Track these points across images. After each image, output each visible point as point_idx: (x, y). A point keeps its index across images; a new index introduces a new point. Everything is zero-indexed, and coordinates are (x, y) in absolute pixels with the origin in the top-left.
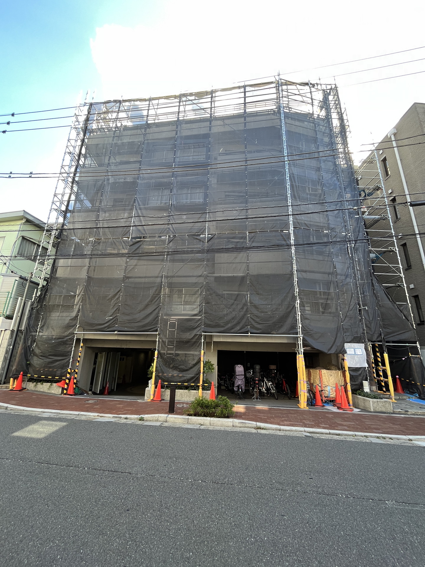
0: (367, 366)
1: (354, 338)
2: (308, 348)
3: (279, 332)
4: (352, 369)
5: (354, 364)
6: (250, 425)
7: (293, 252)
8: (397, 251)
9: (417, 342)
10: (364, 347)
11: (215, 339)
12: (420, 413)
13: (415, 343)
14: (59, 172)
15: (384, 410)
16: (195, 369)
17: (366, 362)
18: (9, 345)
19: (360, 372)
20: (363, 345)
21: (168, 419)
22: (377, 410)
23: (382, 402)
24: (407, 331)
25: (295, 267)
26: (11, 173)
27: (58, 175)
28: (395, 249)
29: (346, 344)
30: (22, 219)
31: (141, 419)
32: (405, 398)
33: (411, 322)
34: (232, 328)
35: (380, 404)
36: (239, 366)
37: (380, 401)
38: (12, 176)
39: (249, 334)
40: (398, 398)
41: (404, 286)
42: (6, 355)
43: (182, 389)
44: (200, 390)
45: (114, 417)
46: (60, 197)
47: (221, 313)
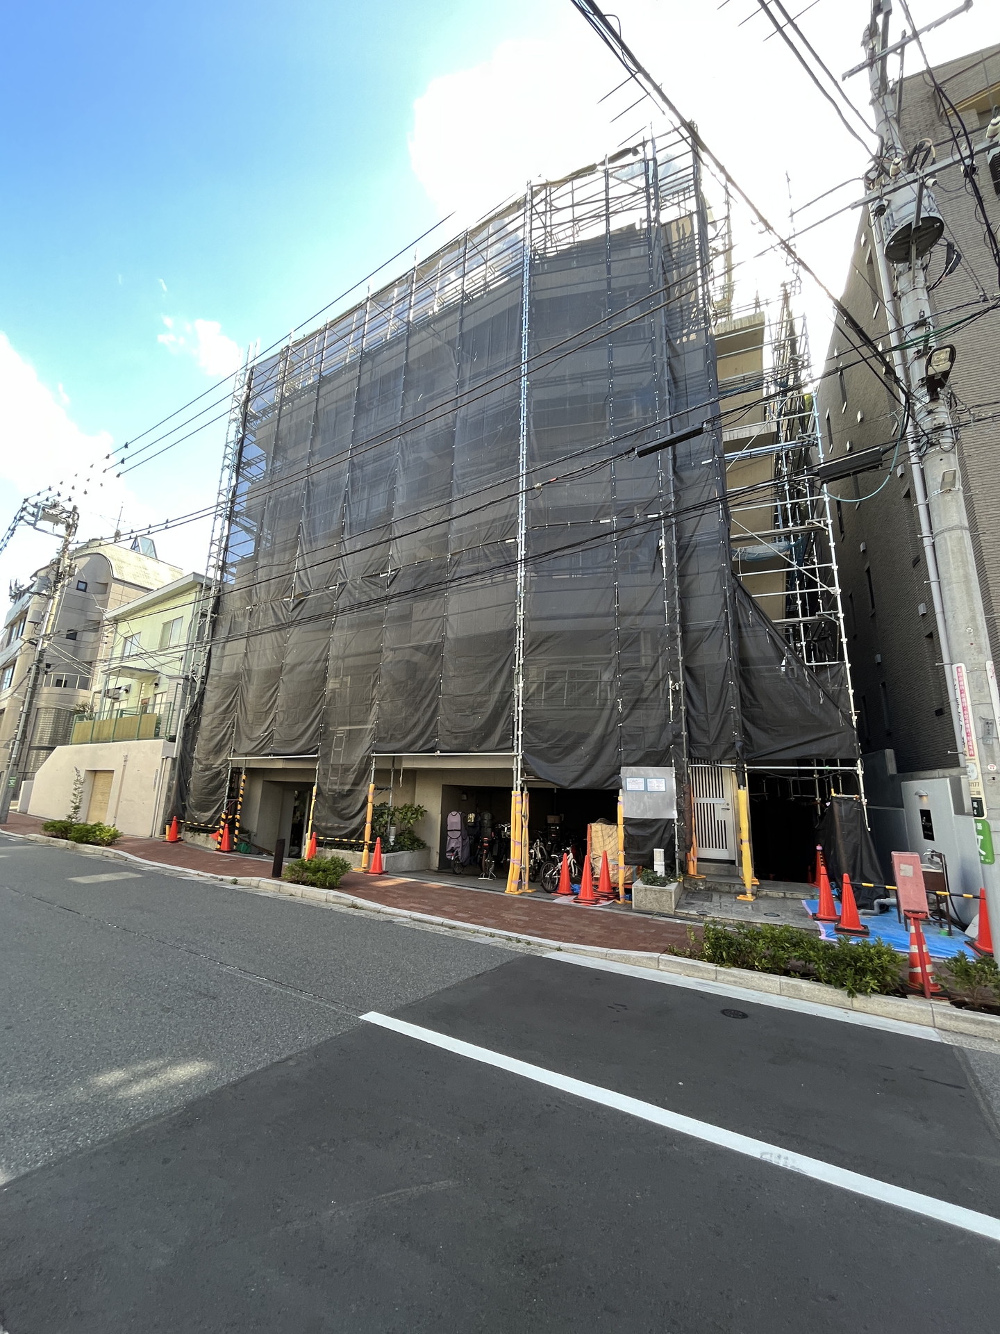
0: (674, 814)
1: (647, 755)
2: (531, 778)
3: (481, 749)
4: (632, 822)
5: (639, 811)
6: (345, 901)
7: (520, 581)
8: (830, 526)
9: (859, 762)
10: (674, 775)
11: (406, 765)
12: (732, 922)
13: (854, 763)
14: (216, 504)
15: (656, 908)
16: (358, 820)
17: (675, 808)
18: (171, 779)
19: (654, 829)
20: (671, 772)
21: (260, 884)
22: (643, 908)
23: (655, 891)
24: (828, 733)
25: (520, 613)
26: (167, 522)
27: (214, 510)
28: (825, 521)
29: (623, 769)
30: (196, 587)
31: (235, 883)
32: (801, 896)
33: (844, 710)
34: (413, 743)
35: (651, 896)
36: (454, 813)
37: (651, 890)
38: (169, 525)
39: (438, 753)
40: (782, 895)
41: (838, 619)
42: (169, 794)
43: (346, 849)
44: (366, 851)
45: (211, 877)
46: (217, 543)
47: (399, 716)
